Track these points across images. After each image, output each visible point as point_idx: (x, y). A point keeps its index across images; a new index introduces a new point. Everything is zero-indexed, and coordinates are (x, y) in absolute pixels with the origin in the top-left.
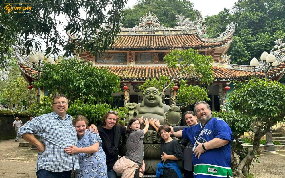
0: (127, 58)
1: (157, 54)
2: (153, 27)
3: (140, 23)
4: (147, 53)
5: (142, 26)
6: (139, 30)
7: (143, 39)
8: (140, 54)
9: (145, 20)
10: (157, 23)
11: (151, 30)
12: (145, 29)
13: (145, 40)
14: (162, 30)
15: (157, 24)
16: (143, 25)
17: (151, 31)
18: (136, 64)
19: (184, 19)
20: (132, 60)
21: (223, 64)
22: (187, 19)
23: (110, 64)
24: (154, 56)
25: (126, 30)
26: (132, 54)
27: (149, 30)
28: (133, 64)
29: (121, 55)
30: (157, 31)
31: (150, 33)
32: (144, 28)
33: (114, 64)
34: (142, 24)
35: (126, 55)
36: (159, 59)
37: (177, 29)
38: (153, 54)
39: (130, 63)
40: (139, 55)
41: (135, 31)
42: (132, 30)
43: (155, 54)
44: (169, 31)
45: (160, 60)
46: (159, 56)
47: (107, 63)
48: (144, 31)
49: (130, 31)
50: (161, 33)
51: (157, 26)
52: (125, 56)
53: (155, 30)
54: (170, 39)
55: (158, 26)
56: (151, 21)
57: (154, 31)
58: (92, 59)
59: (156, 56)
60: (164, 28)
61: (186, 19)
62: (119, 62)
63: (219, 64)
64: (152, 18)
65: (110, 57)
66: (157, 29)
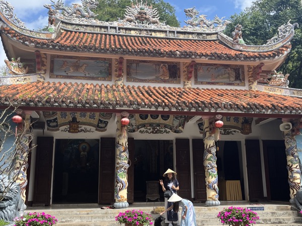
0: (111, 69)
1: (165, 66)
2: (148, 24)
3: (127, 15)
4: (150, 62)
5: (131, 21)
6: (125, 26)
9: (134, 10)
10: (155, 17)
11: (145, 28)
12: (135, 26)
14: (163, 29)
15: (154, 19)
16: (132, 18)
17: (146, 30)
18: (128, 80)
20: (122, 74)
21: (277, 89)
22: (202, 17)
23: (79, 79)
24: (161, 70)
25: (102, 25)
26: (123, 63)
27: (142, 28)
28: (122, 81)
30: (155, 31)
31: (144, 34)
32: (132, 23)
33: (88, 79)
34: (130, 17)
35: (110, 65)
36: (170, 75)
37: (188, 31)
38: (159, 65)
39: (118, 79)
40: (134, 65)
41: (117, 29)
42: (112, 25)
43: (162, 65)
45: (171, 77)
46: (169, 70)
47: (74, 77)
48: (134, 29)
49: (109, 27)
50: (162, 35)
51: (154, 23)
52: (107, 65)
53: (152, 28)
55: (157, 23)
56: (145, 14)
57: (150, 30)
58: (44, 68)
59: (164, 69)
60: (165, 26)
62: (98, 76)
63: (270, 88)
64: (146, 9)
65: (80, 65)
66: (156, 27)
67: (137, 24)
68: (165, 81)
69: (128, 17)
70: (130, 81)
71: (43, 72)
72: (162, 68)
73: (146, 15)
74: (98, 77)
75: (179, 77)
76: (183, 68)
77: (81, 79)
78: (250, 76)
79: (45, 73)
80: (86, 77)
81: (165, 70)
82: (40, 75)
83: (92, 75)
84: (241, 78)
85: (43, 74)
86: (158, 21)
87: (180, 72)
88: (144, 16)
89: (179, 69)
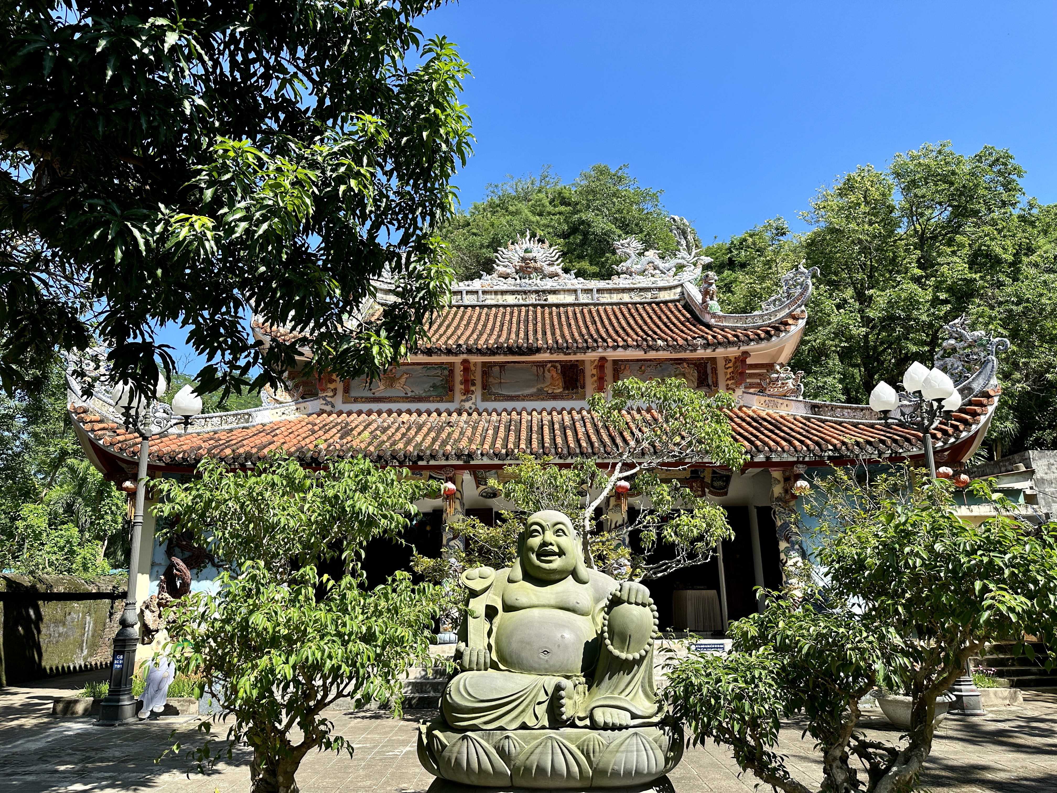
0: (453, 381)
1: (555, 367)
2: (541, 280)
3: (498, 265)
4: (523, 362)
5: (506, 277)
6: (496, 288)
7: (508, 318)
8: (500, 367)
9: (512, 255)
10: (552, 265)
11: (534, 288)
12: (515, 285)
13: (515, 320)
14: (569, 287)
15: (552, 269)
16: (509, 271)
17: (536, 292)
18: (485, 398)
19: (641, 254)
20: (473, 388)
21: (780, 401)
22: (651, 254)
23: (395, 402)
24: (547, 375)
26: (473, 368)
27: (529, 289)
28: (473, 400)
29: (434, 372)
30: (553, 292)
31: (532, 299)
32: (510, 281)
33: (409, 402)
34: (504, 269)
35: (452, 372)
36: (565, 383)
37: (621, 286)
39: (464, 398)
40: (497, 369)
42: (470, 288)
43: (549, 365)
44: (595, 290)
45: (566, 388)
47: (386, 398)
49: (464, 293)
50: (570, 299)
51: (552, 275)
52: (446, 372)
53: (548, 287)
54: (597, 319)
55: (557, 275)
56: (534, 260)
57: (544, 292)
58: (332, 386)
59: (554, 373)
60: (575, 281)
61: (646, 253)
62: (428, 394)
63: (767, 398)
64: (535, 249)
65: (397, 376)
66: (555, 284)
67: (518, 281)
68: (555, 397)
69: (501, 269)
70: (487, 401)
71: (331, 394)
72: (549, 371)
73: (536, 262)
74: (429, 397)
75: (583, 387)
76: (590, 371)
77: (398, 402)
78: (728, 376)
79: (335, 394)
80: (407, 398)
81: (555, 375)
82: (324, 399)
83: (419, 391)
84: (710, 383)
85: (331, 397)
86: (560, 272)
87: (584, 377)
88: (532, 264)
89: (583, 371)
